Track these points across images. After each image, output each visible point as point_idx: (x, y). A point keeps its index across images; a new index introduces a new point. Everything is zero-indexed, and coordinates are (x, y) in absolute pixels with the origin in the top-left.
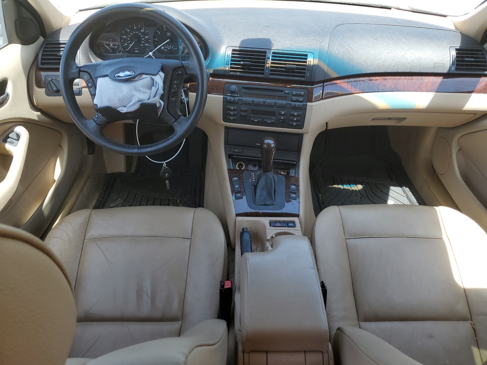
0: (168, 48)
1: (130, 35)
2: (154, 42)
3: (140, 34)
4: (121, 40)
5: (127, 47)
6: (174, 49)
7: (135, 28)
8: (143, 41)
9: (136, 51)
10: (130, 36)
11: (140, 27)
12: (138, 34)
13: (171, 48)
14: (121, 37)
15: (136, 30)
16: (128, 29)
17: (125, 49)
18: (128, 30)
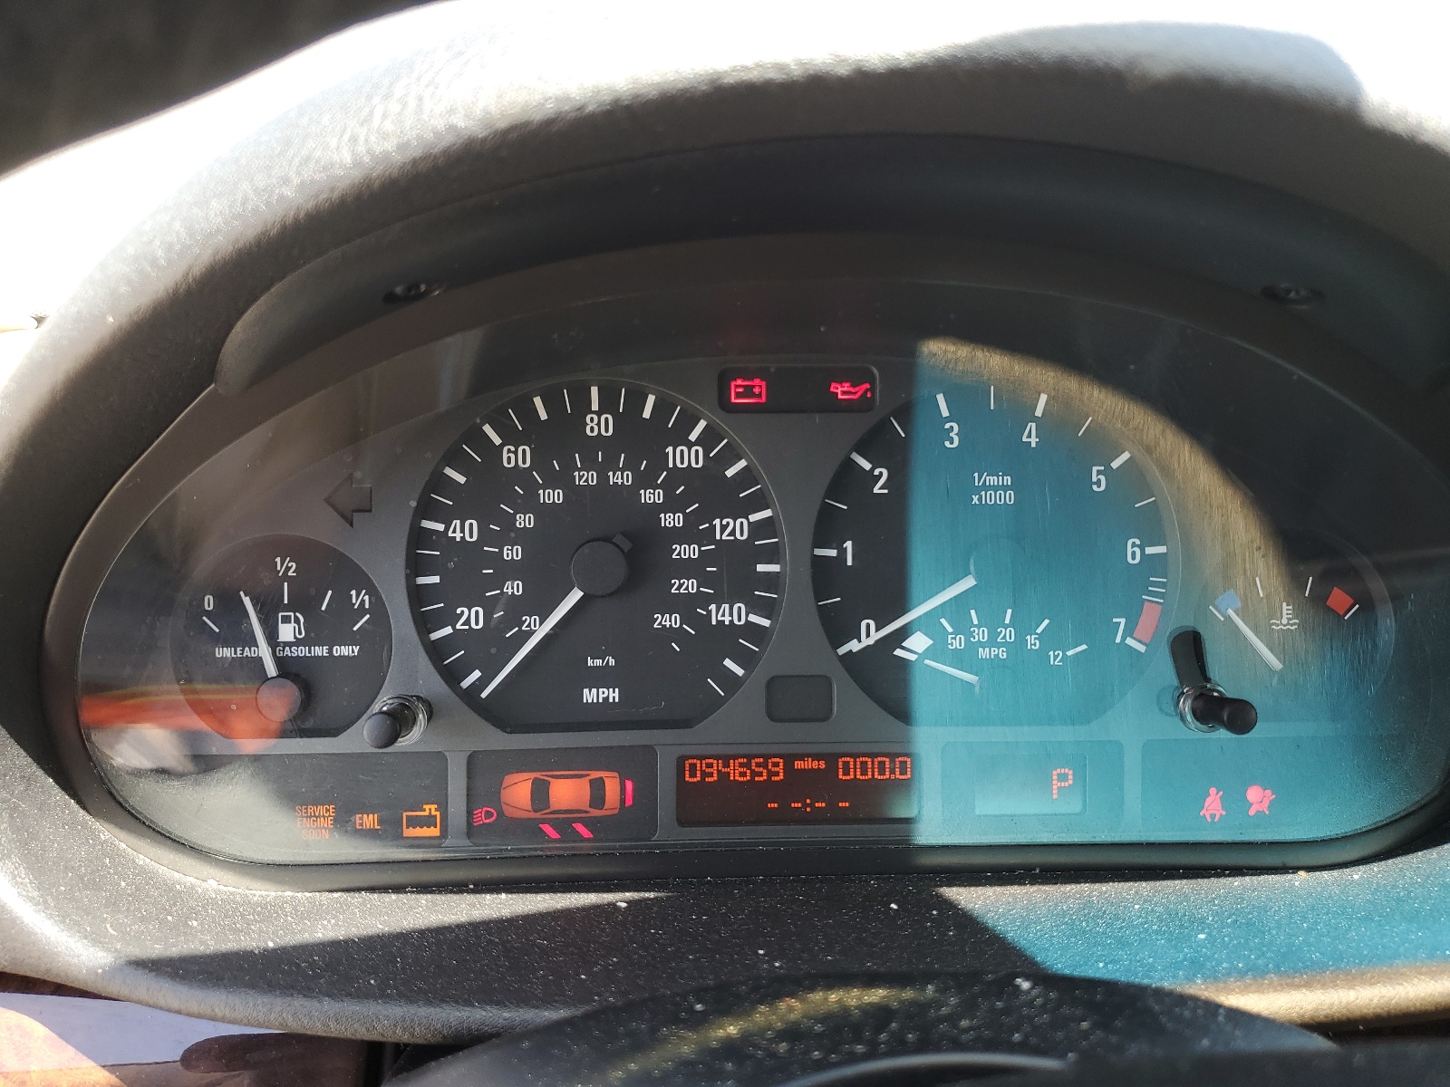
0: (983, 653)
1: (530, 503)
2: (825, 576)
3: (651, 496)
4: (416, 566)
5: (491, 647)
6: (1055, 657)
7: (599, 425)
8: (687, 569)
9: (590, 696)
10: (525, 521)
11: (662, 409)
12: (633, 491)
13: (1018, 646)
14: (419, 538)
15: (602, 453)
16: (510, 437)
17: (452, 676)
18: (517, 457)
